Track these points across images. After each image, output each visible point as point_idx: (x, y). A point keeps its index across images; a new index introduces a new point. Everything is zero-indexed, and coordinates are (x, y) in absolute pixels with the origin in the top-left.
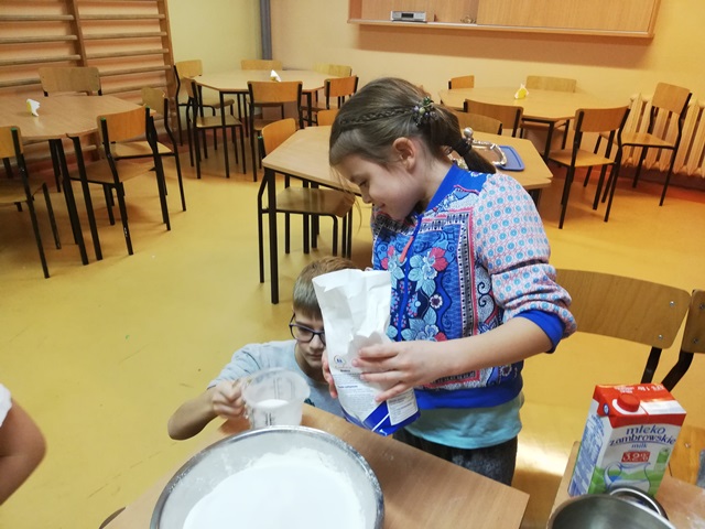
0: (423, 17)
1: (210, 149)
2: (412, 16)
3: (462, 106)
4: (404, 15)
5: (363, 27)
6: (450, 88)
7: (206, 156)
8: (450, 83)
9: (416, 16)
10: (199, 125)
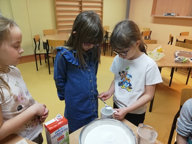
0: (174, 15)
1: (108, 48)
2: (170, 14)
3: (183, 41)
4: (168, 14)
5: (155, 18)
6: (180, 35)
7: (107, 50)
8: (180, 34)
9: (172, 14)
10: (106, 42)
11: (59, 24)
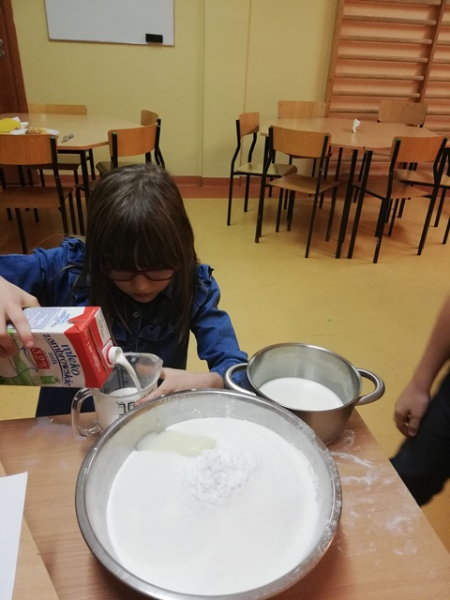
11: (338, 88)
